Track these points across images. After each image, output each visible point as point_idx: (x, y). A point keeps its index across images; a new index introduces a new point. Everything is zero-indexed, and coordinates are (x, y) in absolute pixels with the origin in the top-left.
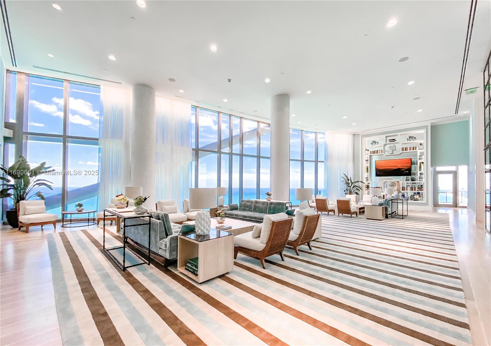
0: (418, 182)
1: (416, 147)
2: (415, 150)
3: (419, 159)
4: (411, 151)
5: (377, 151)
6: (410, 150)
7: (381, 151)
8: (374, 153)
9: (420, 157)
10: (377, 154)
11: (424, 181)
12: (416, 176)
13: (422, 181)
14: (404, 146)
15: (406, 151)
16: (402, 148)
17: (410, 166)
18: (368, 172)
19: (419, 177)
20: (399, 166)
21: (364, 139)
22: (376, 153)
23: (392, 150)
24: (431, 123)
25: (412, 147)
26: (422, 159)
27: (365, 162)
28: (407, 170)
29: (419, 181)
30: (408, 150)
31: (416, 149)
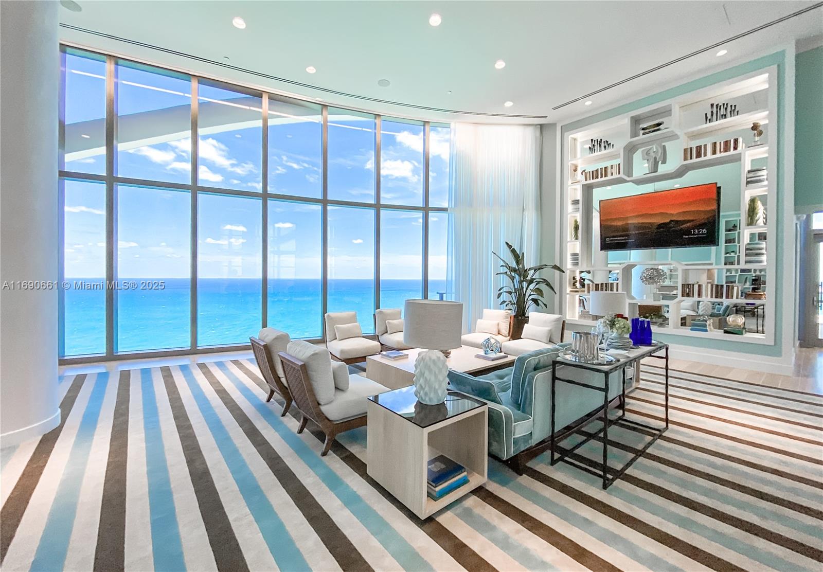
0: (743, 266)
1: (736, 141)
2: (732, 152)
3: (748, 183)
4: (718, 155)
5: (605, 168)
6: (714, 152)
7: (615, 170)
8: (597, 177)
9: (751, 175)
10: (604, 179)
11: (765, 263)
12: (736, 243)
13: (761, 262)
14: (694, 144)
15: (699, 160)
16: (685, 150)
17: (713, 210)
18: (577, 238)
19: (747, 249)
20: (674, 213)
21: (570, 136)
22: (601, 177)
23: (652, 160)
24: (798, 43)
25: (720, 140)
26: (760, 181)
27: (570, 208)
28: (702, 226)
29: (746, 262)
30: (705, 155)
31: (735, 148)
